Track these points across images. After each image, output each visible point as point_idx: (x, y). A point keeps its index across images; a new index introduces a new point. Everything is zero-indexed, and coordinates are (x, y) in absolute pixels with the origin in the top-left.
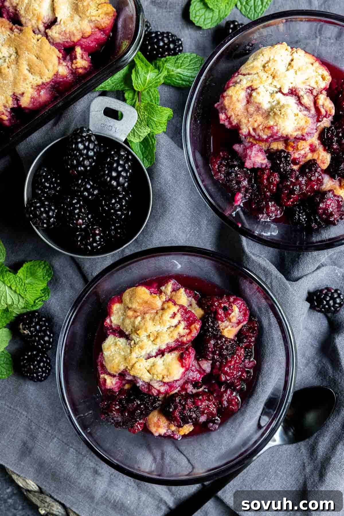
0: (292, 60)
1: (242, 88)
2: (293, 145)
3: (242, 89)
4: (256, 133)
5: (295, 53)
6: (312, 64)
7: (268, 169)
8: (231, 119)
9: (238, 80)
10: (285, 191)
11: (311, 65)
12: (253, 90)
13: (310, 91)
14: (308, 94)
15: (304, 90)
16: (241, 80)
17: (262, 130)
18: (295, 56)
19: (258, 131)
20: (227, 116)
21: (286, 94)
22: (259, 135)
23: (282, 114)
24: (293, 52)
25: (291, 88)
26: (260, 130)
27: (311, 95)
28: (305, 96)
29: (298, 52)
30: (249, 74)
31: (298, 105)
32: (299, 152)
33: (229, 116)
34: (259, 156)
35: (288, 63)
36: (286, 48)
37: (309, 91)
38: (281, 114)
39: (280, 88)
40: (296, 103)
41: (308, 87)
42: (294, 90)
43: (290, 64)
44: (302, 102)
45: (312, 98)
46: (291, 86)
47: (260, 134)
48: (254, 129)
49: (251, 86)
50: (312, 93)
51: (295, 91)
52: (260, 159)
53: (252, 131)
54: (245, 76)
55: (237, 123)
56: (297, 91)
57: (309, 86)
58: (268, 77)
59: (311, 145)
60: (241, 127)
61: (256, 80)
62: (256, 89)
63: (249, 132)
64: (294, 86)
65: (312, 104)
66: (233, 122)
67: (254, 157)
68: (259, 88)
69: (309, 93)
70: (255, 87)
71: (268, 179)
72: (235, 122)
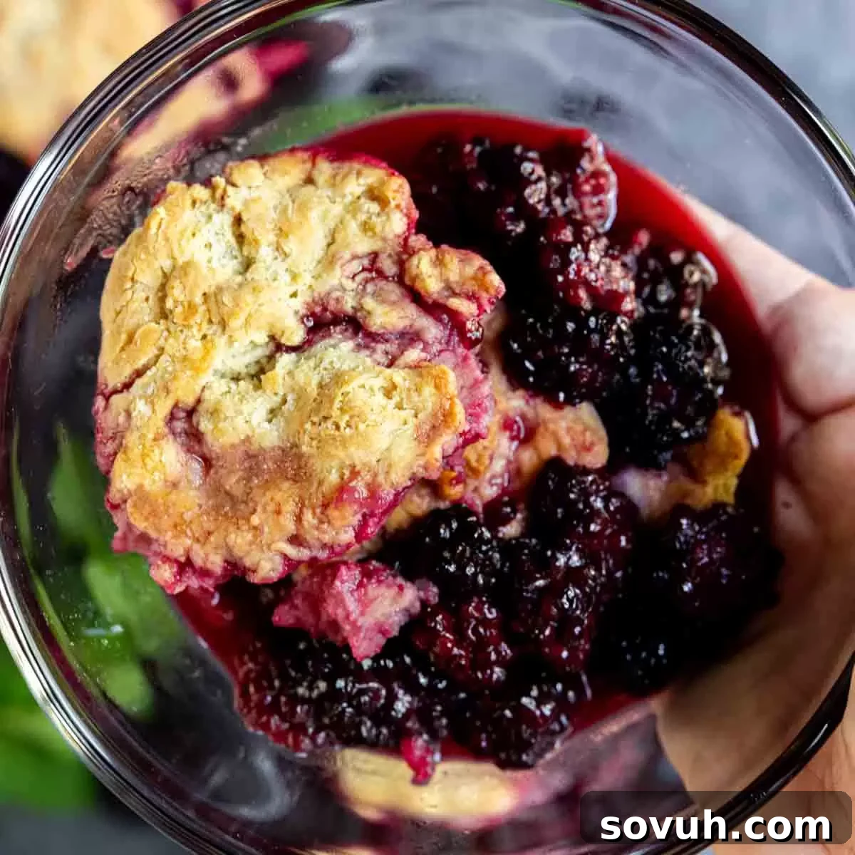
0: (238, 220)
1: (151, 436)
2: (454, 474)
3: (155, 440)
4: (310, 548)
5: (230, 190)
6: (309, 181)
7: (437, 609)
8: (198, 561)
9: (122, 419)
10: (542, 632)
11: (310, 188)
12: (191, 413)
13: (370, 271)
14: (370, 288)
15: (350, 285)
16: (129, 414)
17: (321, 522)
18: (235, 199)
19: (312, 535)
20: (176, 561)
21: (304, 343)
22: (324, 546)
23: (343, 425)
24: (219, 193)
25: (303, 311)
26: (317, 528)
27: (382, 283)
28: (369, 303)
29: (237, 178)
30: (139, 374)
31: (367, 347)
32: (488, 475)
33: (183, 559)
34: (375, 599)
35: (233, 241)
36: (189, 202)
37: (366, 275)
38: (338, 428)
39: (272, 338)
40: (359, 347)
41: (356, 266)
42: (318, 309)
43: (240, 238)
44: (373, 329)
45: (393, 291)
46: (299, 304)
47: (326, 538)
48: (295, 540)
49: (176, 406)
50: (381, 274)
51: (325, 309)
52: (387, 603)
53: (292, 552)
54: (134, 389)
55: (226, 561)
56: (332, 306)
57: (355, 257)
58: (204, 337)
59: (508, 425)
60: (248, 562)
61: (175, 378)
62: (199, 401)
63: (285, 557)
64: (309, 300)
65: (411, 310)
66: (209, 566)
67: (362, 614)
68: (207, 394)
69: (373, 279)
70: (190, 400)
71: (461, 640)
72: (216, 563)
